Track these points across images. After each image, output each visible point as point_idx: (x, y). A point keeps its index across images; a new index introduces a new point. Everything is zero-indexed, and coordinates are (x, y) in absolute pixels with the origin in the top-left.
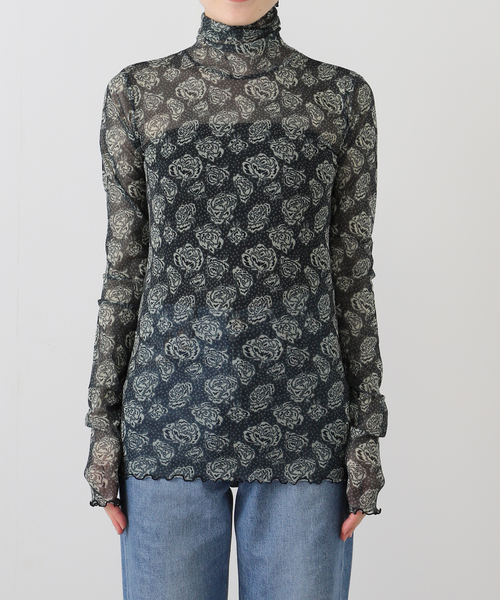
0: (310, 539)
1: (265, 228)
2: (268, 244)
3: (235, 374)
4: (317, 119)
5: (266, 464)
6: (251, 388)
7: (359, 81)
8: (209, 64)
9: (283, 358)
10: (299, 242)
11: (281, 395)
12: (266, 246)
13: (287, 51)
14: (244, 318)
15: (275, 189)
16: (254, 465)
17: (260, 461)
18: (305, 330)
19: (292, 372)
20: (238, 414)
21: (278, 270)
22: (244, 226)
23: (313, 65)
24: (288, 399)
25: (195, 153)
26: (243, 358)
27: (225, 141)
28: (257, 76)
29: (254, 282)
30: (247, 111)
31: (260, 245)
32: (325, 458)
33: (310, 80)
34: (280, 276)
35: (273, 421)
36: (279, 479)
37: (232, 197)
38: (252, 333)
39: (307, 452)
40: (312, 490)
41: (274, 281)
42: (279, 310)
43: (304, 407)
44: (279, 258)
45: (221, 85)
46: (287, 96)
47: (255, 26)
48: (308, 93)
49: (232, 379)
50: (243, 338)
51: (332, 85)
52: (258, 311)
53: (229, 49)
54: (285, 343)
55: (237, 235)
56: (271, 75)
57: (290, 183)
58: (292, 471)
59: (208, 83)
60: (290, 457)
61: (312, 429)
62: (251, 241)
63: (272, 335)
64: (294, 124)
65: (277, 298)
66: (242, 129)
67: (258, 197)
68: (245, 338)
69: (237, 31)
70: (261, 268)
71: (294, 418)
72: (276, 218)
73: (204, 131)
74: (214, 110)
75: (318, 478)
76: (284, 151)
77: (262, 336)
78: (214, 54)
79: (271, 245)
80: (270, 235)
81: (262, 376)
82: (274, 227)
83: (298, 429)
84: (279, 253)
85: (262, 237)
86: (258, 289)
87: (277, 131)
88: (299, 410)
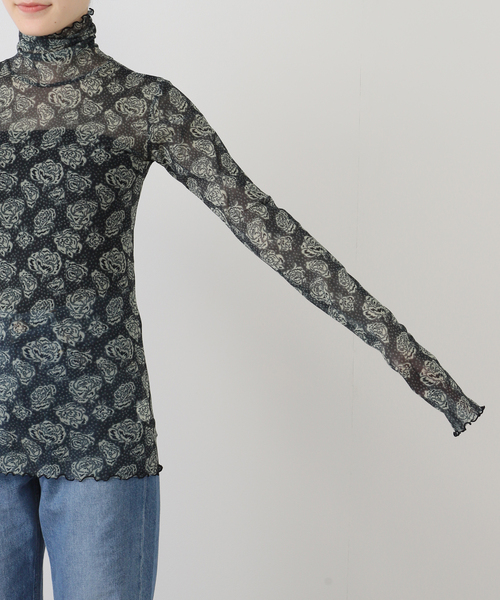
0: (97, 533)
1: (51, 233)
2: (53, 249)
3: (14, 374)
4: (114, 124)
5: (54, 461)
6: (31, 388)
7: (166, 86)
9: (63, 361)
10: (86, 246)
11: (63, 396)
12: (51, 250)
14: (26, 321)
15: (58, 194)
16: (43, 460)
17: (47, 458)
18: (88, 334)
19: (74, 374)
20: (22, 413)
21: (62, 273)
22: (31, 231)
23: (123, 73)
24: (71, 400)
26: (23, 359)
28: (62, 83)
29: (38, 285)
30: (46, 117)
31: (45, 249)
32: (112, 455)
33: (115, 88)
34: (65, 279)
35: (56, 420)
36: (66, 475)
37: (20, 202)
38: (33, 335)
39: (94, 450)
41: (58, 284)
42: (61, 313)
43: (89, 407)
44: (63, 262)
46: (88, 104)
48: (108, 99)
49: (13, 379)
50: (23, 340)
51: (138, 93)
52: (40, 314)
53: (36, 58)
54: (65, 346)
55: (25, 240)
56: (75, 83)
57: (73, 189)
58: (78, 468)
60: (76, 455)
61: (100, 429)
62: (37, 246)
63: (52, 338)
64: (90, 131)
65: (60, 301)
66: (37, 136)
67: (44, 202)
68: (25, 340)
70: (45, 271)
71: (78, 418)
72: (61, 223)
75: (106, 475)
76: (73, 156)
77: (42, 338)
79: (56, 249)
80: (56, 240)
81: (42, 377)
82: (59, 231)
83: (83, 428)
84: (64, 257)
85: (48, 242)
86: (42, 292)
87: (70, 137)
88: (83, 410)
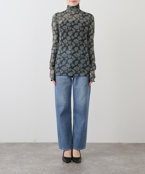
0: (84, 85)
2: (78, 39)
3: (72, 59)
4: (85, 20)
5: (77, 73)
6: (75, 61)
7: (92, 15)
8: (68, 12)
9: (80, 57)
10: (82, 39)
11: (80, 62)
13: (80, 11)
14: (74, 50)
15: (79, 30)
16: (75, 73)
17: (76, 73)
18: (83, 52)
19: (81, 59)
20: (73, 65)
21: (79, 43)
22: (74, 36)
23: (85, 13)
25: (66, 25)
26: (74, 56)
27: (71, 23)
28: (76, 14)
30: (74, 19)
32: (86, 73)
33: (84, 15)
35: (78, 66)
36: (79, 76)
37: (72, 32)
38: (75, 52)
39: (84, 72)
40: (84, 77)
41: (78, 45)
42: (79, 49)
43: (83, 64)
45: (70, 15)
46: (80, 17)
47: (76, 6)
48: (84, 17)
49: (72, 60)
50: (74, 53)
51: (88, 16)
52: (76, 49)
53: (72, 10)
54: (80, 54)
55: (73, 38)
56: (78, 14)
57: (81, 30)
58: (81, 74)
59: (68, 15)
60: (81, 72)
61: (84, 68)
62: (75, 38)
63: (78, 53)
64: (82, 21)
65: (79, 47)
66: (74, 22)
67: (76, 32)
69: (73, 7)
70: (76, 43)
72: (79, 35)
73: (68, 22)
74: (69, 19)
75: (85, 76)
76: (80, 25)
78: (69, 11)
81: (77, 59)
83: (82, 68)
84: (79, 40)
85: (77, 38)
86: (76, 46)
87: (79, 22)
88: (82, 65)
